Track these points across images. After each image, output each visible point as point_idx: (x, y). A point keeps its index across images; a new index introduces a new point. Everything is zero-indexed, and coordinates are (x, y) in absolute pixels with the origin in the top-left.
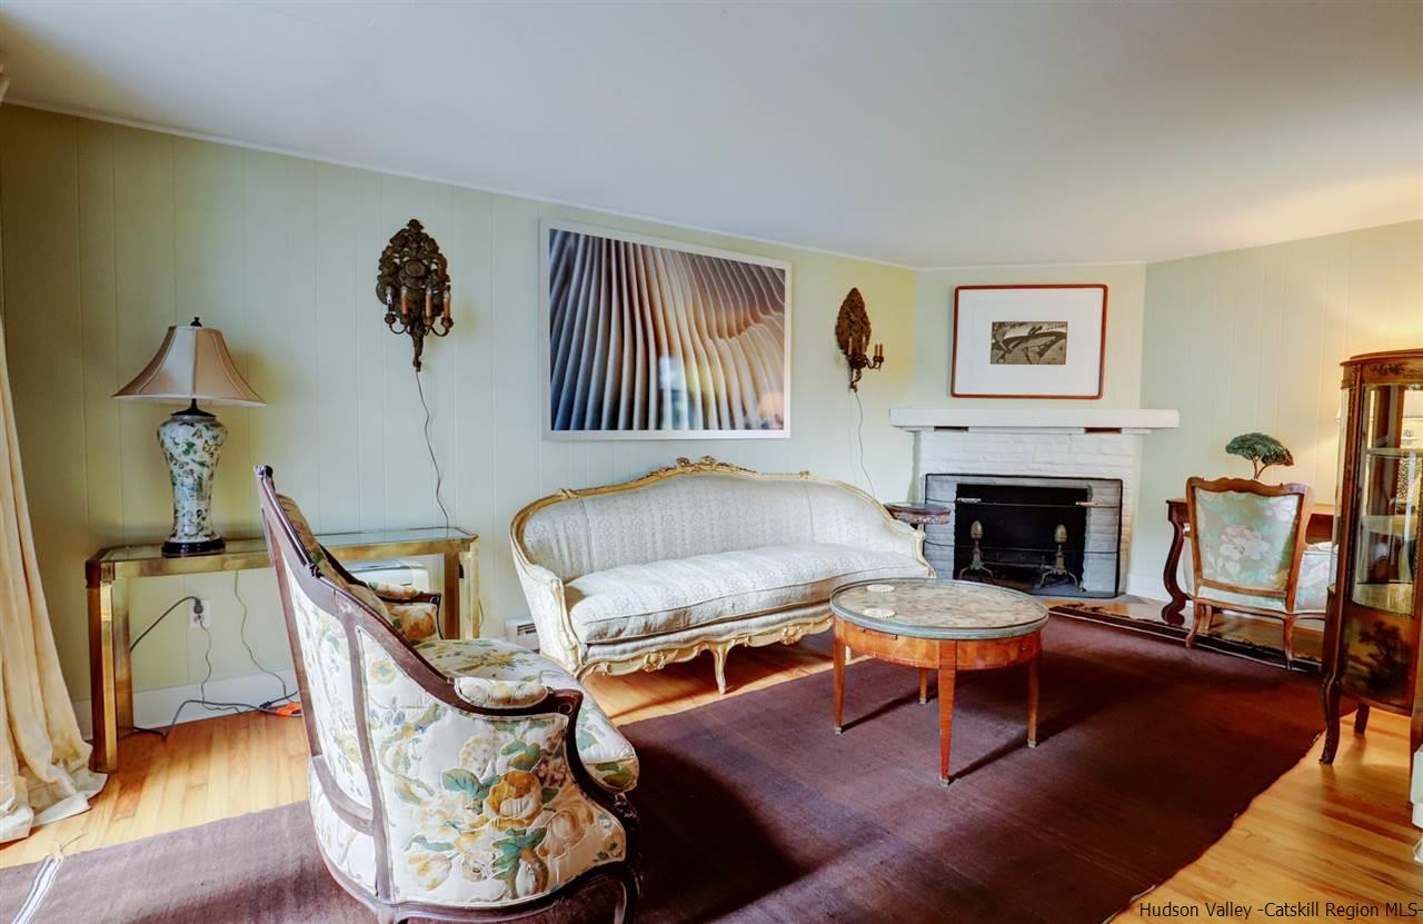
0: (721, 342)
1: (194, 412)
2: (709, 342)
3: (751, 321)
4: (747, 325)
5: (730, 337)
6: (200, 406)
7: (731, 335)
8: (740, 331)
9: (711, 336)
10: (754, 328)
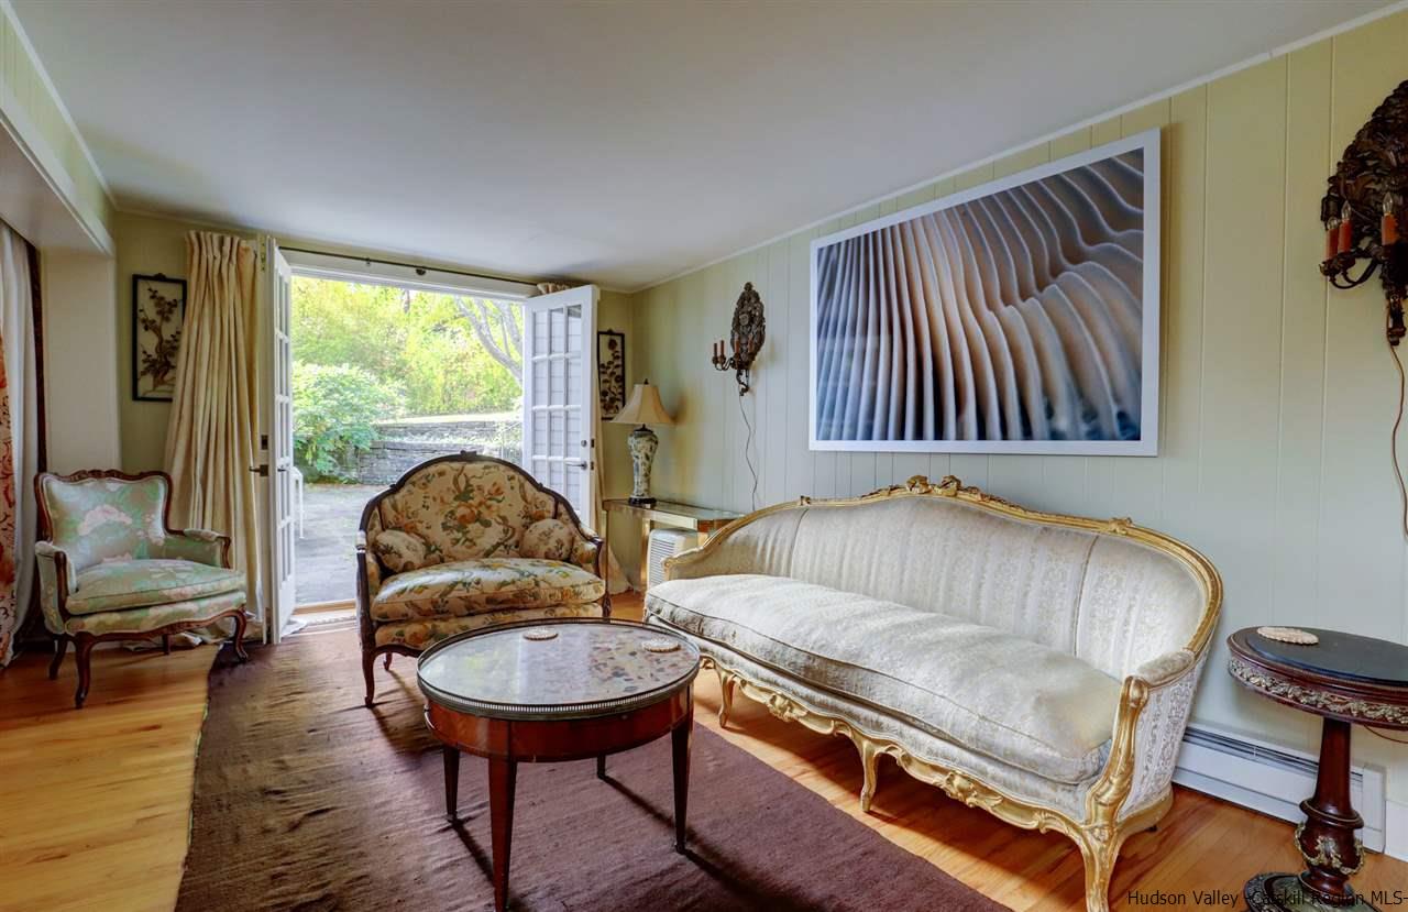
0: (1006, 311)
1: (644, 431)
2: (988, 315)
3: (1064, 261)
4: (1056, 271)
5: (1024, 300)
6: (647, 427)
7: (1024, 296)
8: (1041, 286)
9: (991, 306)
10: (1072, 273)
